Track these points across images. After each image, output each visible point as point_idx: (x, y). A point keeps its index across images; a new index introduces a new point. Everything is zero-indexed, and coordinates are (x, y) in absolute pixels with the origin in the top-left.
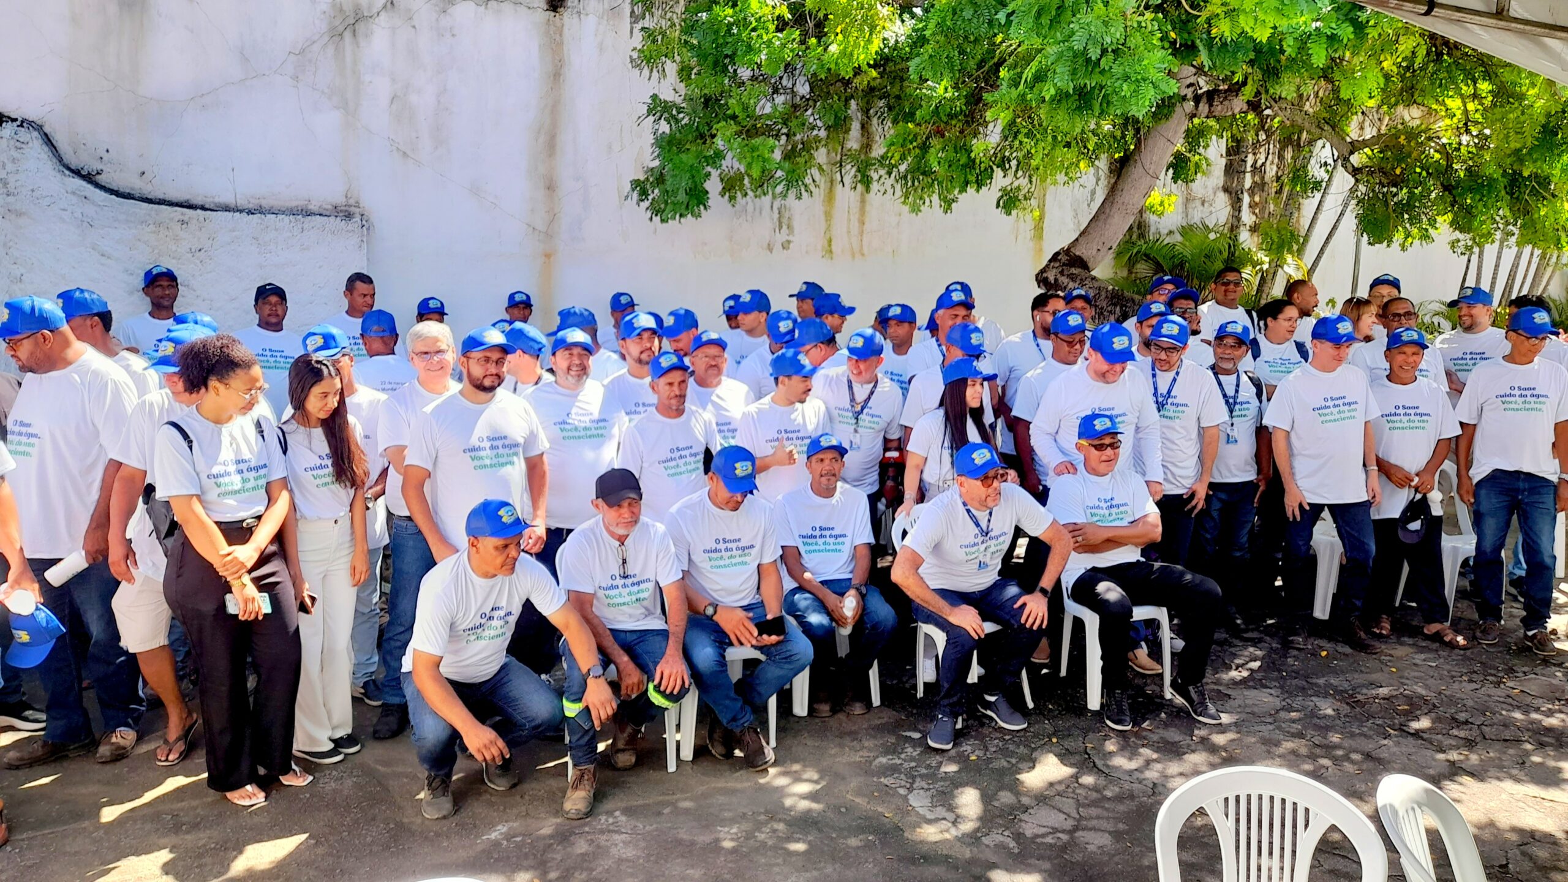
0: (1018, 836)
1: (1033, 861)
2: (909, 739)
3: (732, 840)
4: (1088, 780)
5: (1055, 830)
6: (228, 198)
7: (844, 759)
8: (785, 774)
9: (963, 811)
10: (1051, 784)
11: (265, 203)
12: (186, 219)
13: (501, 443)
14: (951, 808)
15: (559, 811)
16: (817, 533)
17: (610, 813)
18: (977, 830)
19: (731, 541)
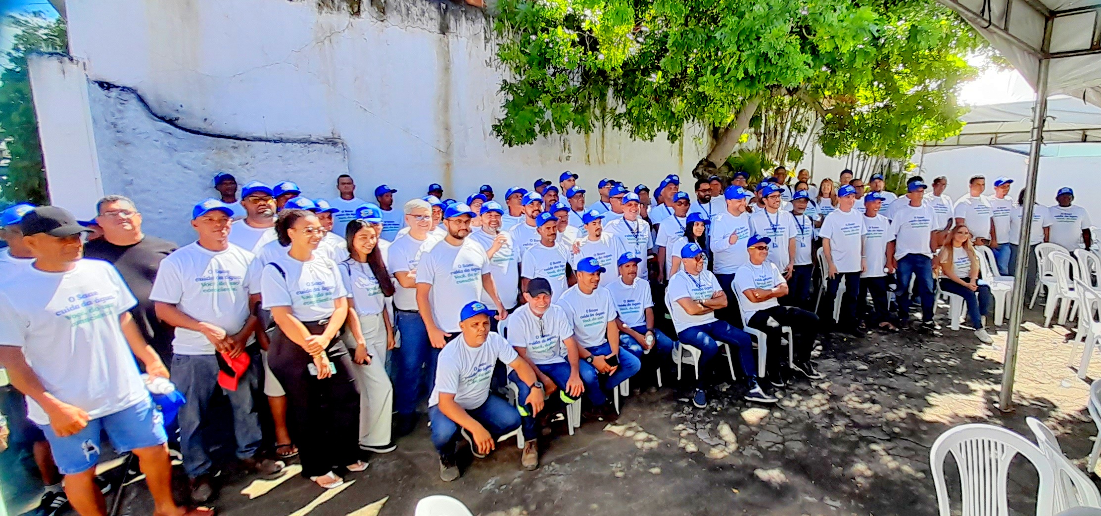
0: (759, 449)
1: (773, 462)
2: (684, 403)
3: (621, 471)
4: (777, 414)
5: (775, 443)
6: (262, 135)
7: (655, 417)
8: (630, 428)
9: (726, 439)
10: (762, 419)
11: (283, 136)
12: (236, 145)
13: (470, 268)
14: (721, 438)
15: (520, 466)
16: (626, 303)
17: (549, 464)
18: (738, 448)
19: (593, 311)
